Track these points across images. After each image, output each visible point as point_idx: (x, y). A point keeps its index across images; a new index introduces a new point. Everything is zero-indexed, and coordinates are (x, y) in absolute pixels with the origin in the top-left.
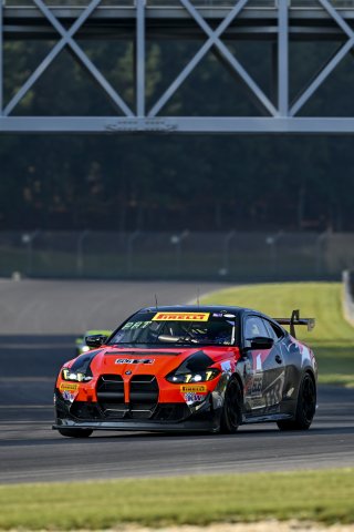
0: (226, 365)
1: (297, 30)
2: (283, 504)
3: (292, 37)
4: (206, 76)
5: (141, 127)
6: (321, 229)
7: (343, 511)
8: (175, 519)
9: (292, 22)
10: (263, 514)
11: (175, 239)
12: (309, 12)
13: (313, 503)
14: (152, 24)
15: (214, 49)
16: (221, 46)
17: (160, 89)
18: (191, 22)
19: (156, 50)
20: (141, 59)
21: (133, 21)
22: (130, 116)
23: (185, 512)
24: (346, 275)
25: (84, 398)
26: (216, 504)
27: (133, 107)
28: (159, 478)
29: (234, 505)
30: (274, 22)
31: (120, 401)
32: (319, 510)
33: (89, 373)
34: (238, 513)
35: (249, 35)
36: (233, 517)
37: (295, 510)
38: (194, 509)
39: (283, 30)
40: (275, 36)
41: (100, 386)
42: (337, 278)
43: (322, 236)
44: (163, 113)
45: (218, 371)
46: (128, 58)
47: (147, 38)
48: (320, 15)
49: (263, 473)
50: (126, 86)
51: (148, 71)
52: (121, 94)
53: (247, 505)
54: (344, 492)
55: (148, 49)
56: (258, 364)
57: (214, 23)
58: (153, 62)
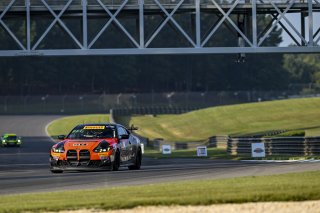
0: (115, 145)
1: (90, 14)
2: (88, 202)
3: (88, 17)
4: (54, 33)
5: (29, 54)
6: (101, 93)
7: (111, 205)
8: (45, 209)
9: (88, 11)
10: (80, 207)
11: (43, 98)
12: (95, 7)
13: (100, 202)
14: (33, 13)
15: (57, 23)
16: (60, 21)
17: (36, 39)
18: (48, 12)
19: (34, 24)
20: (29, 27)
21: (25, 12)
22: (25, 50)
23: (49, 206)
24: (111, 111)
25: (62, 159)
26: (61, 203)
27: (26, 46)
28: (39, 193)
29: (69, 203)
30: (81, 11)
31: (76, 160)
32: (102, 204)
33: (63, 149)
34: (71, 206)
35: (71, 17)
36: (68, 208)
37: (93, 205)
38: (53, 205)
39: (85, 15)
40: (82, 17)
41: (68, 154)
42: (108, 112)
43: (101, 96)
44: (37, 48)
45: (112, 148)
46: (24, 27)
47: (31, 19)
48: (100, 8)
49: (80, 190)
50: (23, 38)
51: (31, 32)
52: (21, 41)
53: (74, 203)
54: (112, 197)
55: (31, 23)
56: (124, 144)
57: (57, 12)
58: (33, 28)
